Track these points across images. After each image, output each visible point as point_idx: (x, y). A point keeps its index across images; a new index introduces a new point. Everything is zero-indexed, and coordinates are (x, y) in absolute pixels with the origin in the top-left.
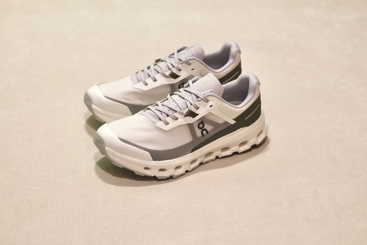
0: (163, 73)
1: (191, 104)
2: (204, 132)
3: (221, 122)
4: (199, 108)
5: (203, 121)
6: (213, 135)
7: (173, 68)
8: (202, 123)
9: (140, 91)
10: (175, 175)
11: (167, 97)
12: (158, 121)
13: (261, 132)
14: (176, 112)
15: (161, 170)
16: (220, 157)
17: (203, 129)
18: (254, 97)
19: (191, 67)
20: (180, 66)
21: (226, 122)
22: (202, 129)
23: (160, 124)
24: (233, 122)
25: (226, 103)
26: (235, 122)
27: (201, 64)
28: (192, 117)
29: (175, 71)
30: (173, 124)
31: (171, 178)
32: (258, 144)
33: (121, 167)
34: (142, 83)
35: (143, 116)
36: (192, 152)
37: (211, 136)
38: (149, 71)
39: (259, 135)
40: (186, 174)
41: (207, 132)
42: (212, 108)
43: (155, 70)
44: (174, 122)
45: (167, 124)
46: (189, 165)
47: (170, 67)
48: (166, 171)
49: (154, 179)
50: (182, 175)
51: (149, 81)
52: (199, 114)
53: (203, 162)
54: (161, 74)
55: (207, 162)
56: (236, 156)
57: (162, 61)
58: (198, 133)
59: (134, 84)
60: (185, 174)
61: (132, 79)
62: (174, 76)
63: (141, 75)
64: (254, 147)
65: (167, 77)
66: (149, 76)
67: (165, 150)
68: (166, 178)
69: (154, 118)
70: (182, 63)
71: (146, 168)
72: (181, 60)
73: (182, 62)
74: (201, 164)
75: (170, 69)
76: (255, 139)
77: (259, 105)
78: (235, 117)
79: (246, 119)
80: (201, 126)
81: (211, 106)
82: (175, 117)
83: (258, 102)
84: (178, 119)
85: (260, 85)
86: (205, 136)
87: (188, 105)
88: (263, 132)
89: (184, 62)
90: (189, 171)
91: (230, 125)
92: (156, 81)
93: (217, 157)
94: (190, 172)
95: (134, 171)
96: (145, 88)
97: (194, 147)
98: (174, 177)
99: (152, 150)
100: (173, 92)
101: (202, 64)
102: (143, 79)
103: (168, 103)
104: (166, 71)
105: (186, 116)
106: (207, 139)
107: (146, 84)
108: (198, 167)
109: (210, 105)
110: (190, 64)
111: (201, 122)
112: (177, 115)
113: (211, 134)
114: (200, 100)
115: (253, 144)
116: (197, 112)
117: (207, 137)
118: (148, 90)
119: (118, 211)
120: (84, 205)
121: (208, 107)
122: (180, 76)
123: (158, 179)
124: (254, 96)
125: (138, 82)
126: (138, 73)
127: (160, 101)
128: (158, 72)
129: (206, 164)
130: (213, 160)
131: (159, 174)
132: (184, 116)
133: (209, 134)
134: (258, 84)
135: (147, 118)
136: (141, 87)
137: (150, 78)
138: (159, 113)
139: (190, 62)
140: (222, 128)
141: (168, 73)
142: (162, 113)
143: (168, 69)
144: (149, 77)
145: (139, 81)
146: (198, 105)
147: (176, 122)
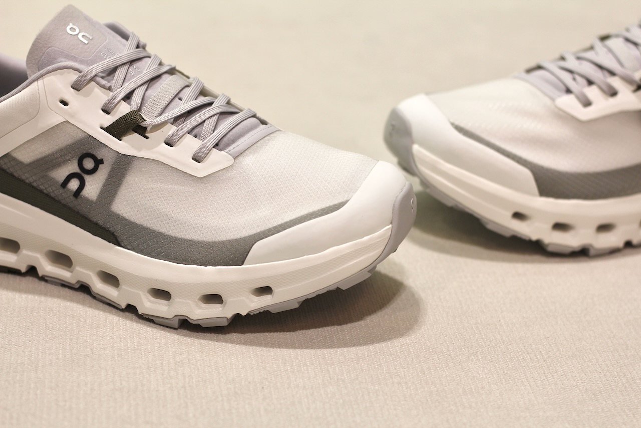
14: (612, 73)
15: (560, 227)
23: (569, 103)
30: (602, 105)
31: (583, 253)
40: (626, 250)
44: (606, 101)
45: (587, 103)
46: (636, 226)
50: (613, 252)
60: (622, 249)
68: (569, 250)
71: (518, 216)
82: (610, 87)
84: (619, 95)
90: (634, 243)
94: (636, 247)
98: (592, 252)
112: (616, 82)
119: (163, 374)
120: (58, 359)
123: (550, 249)
131: (552, 236)
138: (567, 78)
142: (578, 78)
147: (612, 101)
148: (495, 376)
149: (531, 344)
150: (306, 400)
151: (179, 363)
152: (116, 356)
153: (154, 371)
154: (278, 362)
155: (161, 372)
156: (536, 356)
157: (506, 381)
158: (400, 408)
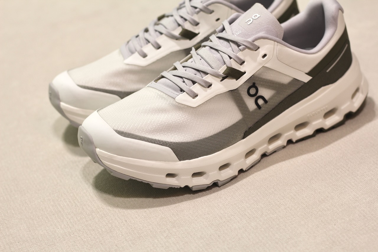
0: (168, 32)
1: (230, 58)
2: (260, 102)
3: (286, 80)
4: (244, 62)
5: (254, 84)
6: (277, 104)
7: (184, 22)
8: (254, 86)
9: (136, 68)
10: (221, 179)
11: (191, 52)
12: (178, 94)
13: (357, 90)
14: (206, 73)
15: (196, 174)
16: (294, 141)
17: (257, 97)
18: (336, 34)
19: (214, 16)
20: (196, 18)
21: (295, 80)
22: (255, 97)
24: (306, 79)
25: (290, 48)
26: (310, 78)
27: (230, 9)
28: (236, 79)
29: (188, 26)
30: (204, 95)
31: (215, 185)
32: (354, 110)
33: (127, 179)
34: (136, 55)
35: (154, 90)
36: (244, 138)
37: (273, 107)
38: (147, 35)
39: (353, 96)
40: (240, 175)
41: (266, 101)
42: (267, 59)
43: (156, 31)
44: (206, 91)
45: (195, 96)
46: (243, 159)
47: (180, 21)
48: (204, 176)
49: (187, 191)
50: (233, 179)
51: (148, 49)
52: (245, 73)
53: (266, 152)
54: (166, 35)
55: (274, 152)
56: (320, 136)
57: (168, 16)
58: (251, 104)
59: (125, 58)
60: (238, 175)
61: (121, 53)
62: (188, 35)
63: (135, 44)
64: (349, 116)
65: (177, 38)
66: (147, 42)
67: (198, 141)
69: (171, 90)
70: (198, 13)
71: (169, 175)
72: (196, 8)
73: (197, 10)
74: (264, 155)
75: (179, 25)
76: (348, 104)
77: (347, 45)
78: (308, 70)
79: (328, 71)
80: (253, 91)
81: (265, 56)
82: (206, 82)
83: (344, 40)
84: (212, 86)
85: (343, 12)
86: (263, 109)
87: (224, 59)
88: (360, 90)
89: (201, 10)
90: (244, 169)
91: (302, 84)
92: (159, 47)
93: (290, 142)
94: (246, 171)
95: (150, 183)
96: (143, 62)
97: (245, 129)
98: (220, 184)
99: (174, 143)
100: (200, 44)
101: (232, 8)
102: (138, 48)
103: (193, 62)
104: (174, 29)
105: (224, 78)
106: (267, 112)
107: (145, 56)
108: (259, 161)
109: (262, 53)
110: (211, 12)
111: (252, 84)
112: (208, 79)
113: (272, 105)
114: (244, 49)
115: (346, 111)
116: (242, 69)
117: (266, 109)
118: (149, 65)
121: (260, 57)
122: (199, 33)
123: (194, 189)
124: (336, 30)
125: (130, 54)
126: (130, 43)
127: (179, 61)
128: (161, 33)
129: (273, 155)
130: (284, 147)
131: (193, 181)
132: (221, 80)
133: (268, 103)
134: (340, 11)
135: (159, 93)
136: (137, 60)
137: (150, 44)
139: (211, 8)
140: (289, 92)
141: (177, 32)
143: (176, 24)
144: (147, 44)
145: (132, 53)
146: (242, 58)
147: (209, 90)
148: (329, 188)
149: (336, 164)
150: (244, 235)
151: (167, 237)
152: (131, 245)
153: (157, 246)
154: (216, 218)
155: (161, 245)
156: (342, 170)
157: (336, 189)
158: (294, 223)
